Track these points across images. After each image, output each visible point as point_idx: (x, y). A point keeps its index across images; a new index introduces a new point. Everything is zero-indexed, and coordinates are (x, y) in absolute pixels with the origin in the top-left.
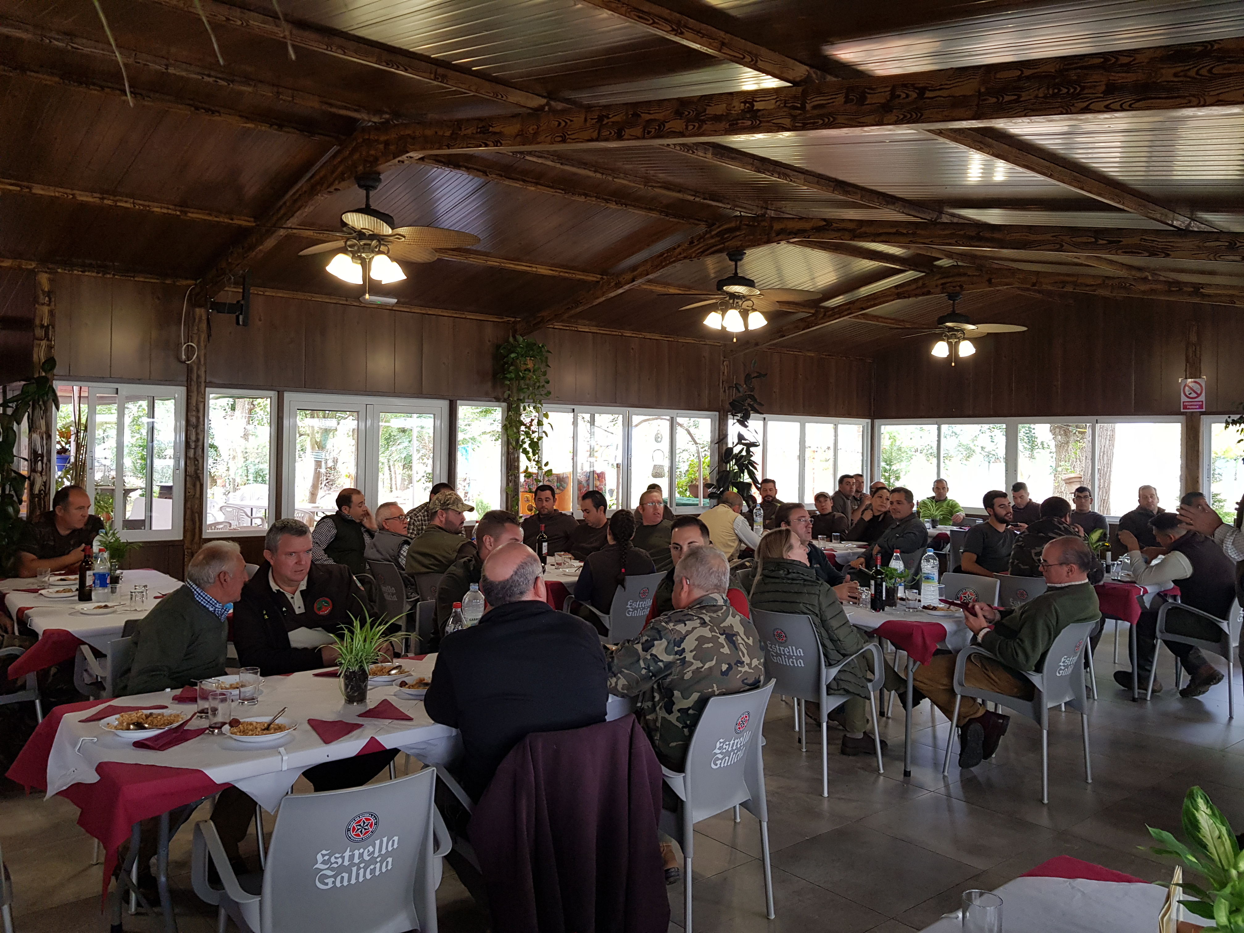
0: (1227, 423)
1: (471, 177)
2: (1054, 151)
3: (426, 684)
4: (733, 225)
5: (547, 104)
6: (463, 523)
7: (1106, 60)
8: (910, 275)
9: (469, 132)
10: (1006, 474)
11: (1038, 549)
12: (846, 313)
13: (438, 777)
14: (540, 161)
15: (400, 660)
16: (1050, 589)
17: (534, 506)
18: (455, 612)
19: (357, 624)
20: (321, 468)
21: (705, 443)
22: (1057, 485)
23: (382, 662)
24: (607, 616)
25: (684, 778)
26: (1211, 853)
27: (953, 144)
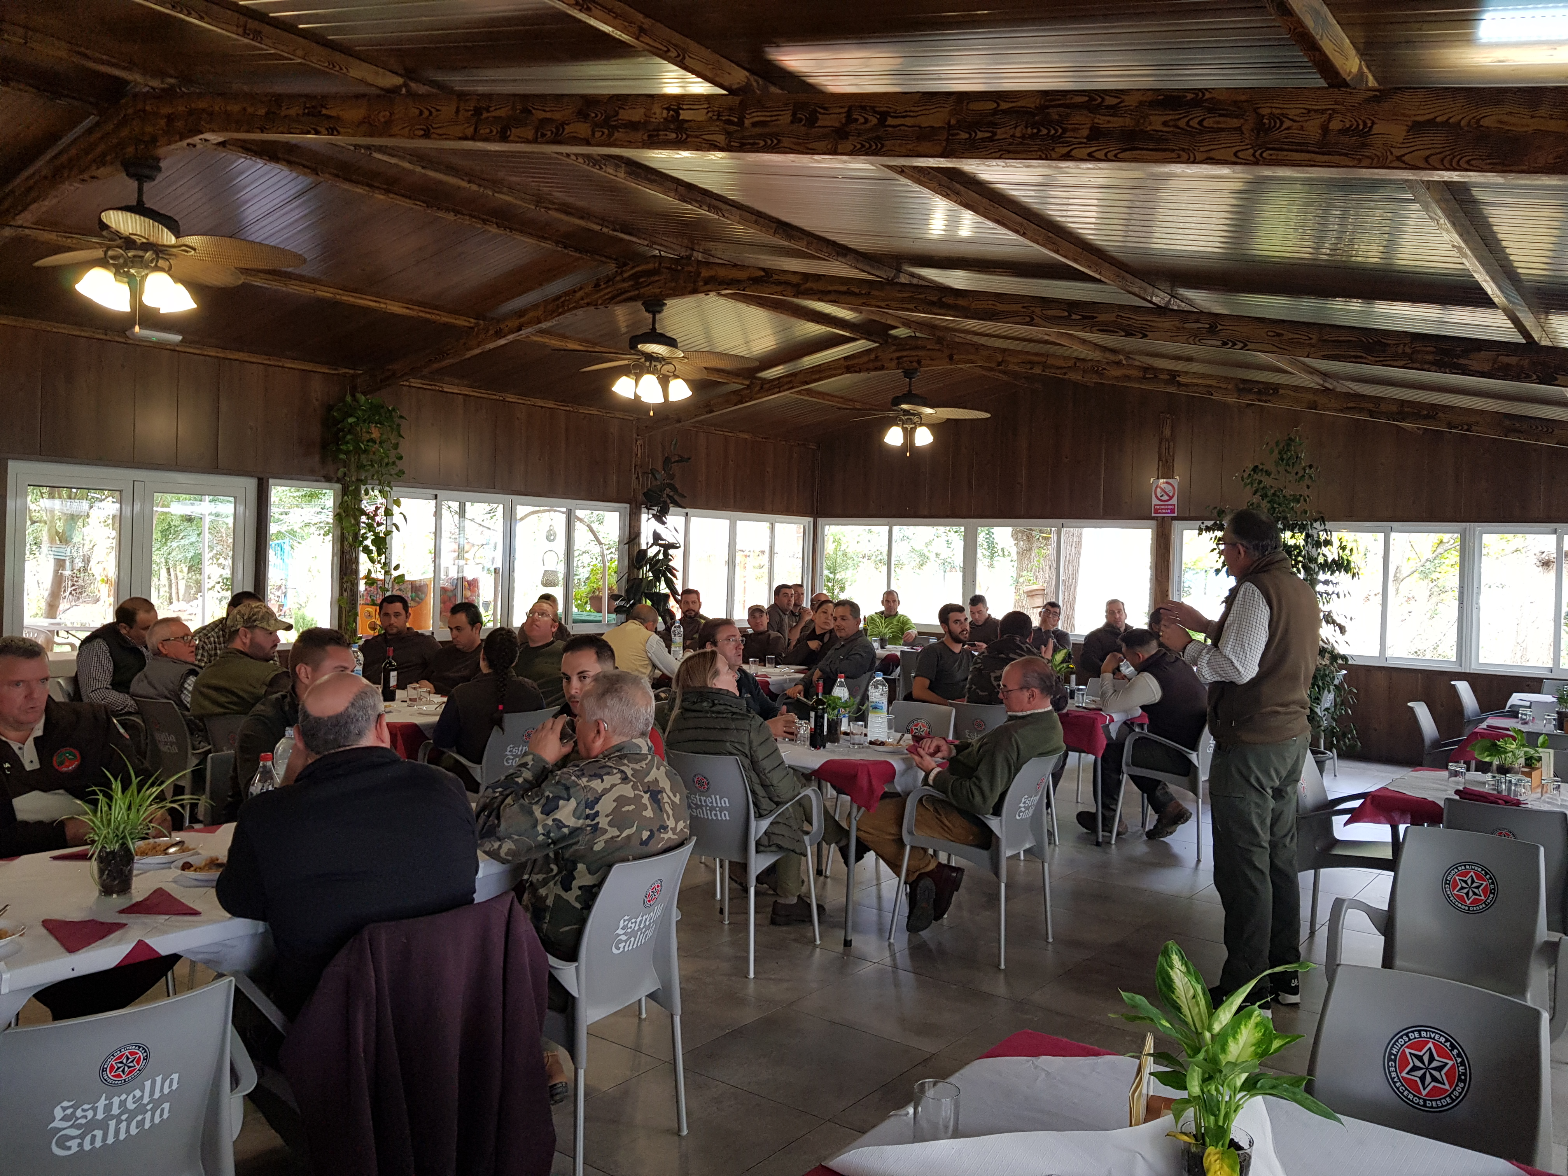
0: (1201, 530)
1: (294, 175)
2: (1028, 206)
3: (220, 865)
4: (650, 266)
5: (405, 85)
6: (276, 645)
7: (1092, 99)
8: (861, 345)
9: (293, 112)
10: (964, 584)
11: (998, 673)
12: (786, 387)
13: (237, 990)
14: (393, 161)
15: (181, 833)
16: (1011, 718)
17: (378, 622)
18: (264, 766)
19: (117, 786)
20: (64, 568)
21: (611, 543)
22: (1018, 598)
23: (154, 838)
24: (478, 767)
25: (577, 968)
26: (1185, 1016)
27: (917, 187)
